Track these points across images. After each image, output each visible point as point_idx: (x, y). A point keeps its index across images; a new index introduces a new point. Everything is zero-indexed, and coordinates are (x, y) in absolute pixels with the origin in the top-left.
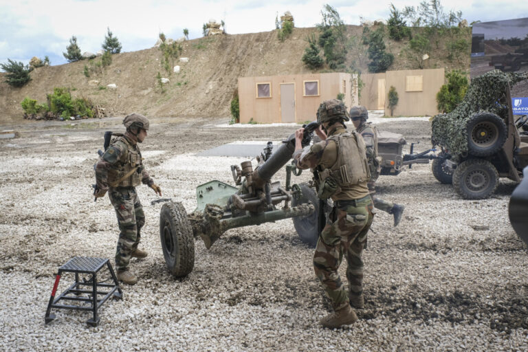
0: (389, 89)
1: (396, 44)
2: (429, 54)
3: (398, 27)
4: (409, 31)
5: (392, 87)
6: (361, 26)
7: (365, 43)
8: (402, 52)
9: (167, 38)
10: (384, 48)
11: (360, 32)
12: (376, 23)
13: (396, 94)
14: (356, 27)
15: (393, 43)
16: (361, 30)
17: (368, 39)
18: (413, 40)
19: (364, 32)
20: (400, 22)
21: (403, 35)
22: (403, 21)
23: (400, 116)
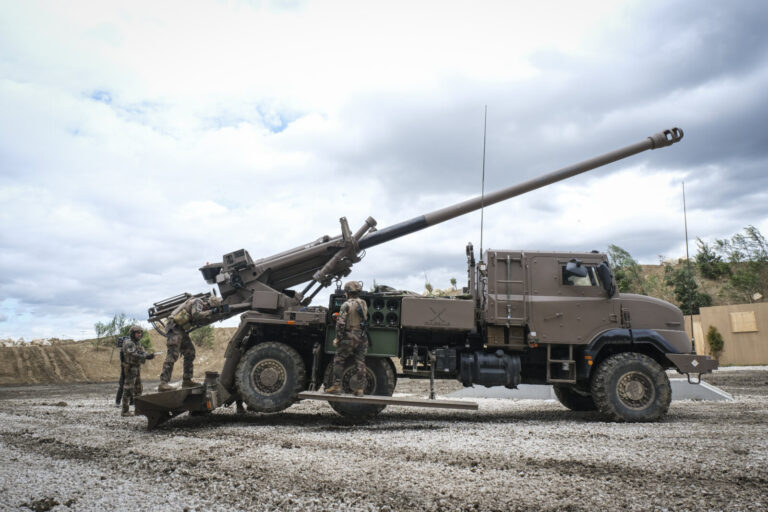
0: (707, 330)
1: (712, 282)
2: (761, 293)
3: (712, 264)
4: (727, 267)
5: (711, 327)
6: (662, 265)
7: (670, 284)
8: (722, 292)
9: (435, 289)
10: (696, 287)
11: (661, 272)
12: (680, 261)
13: (719, 336)
14: (656, 267)
15: (707, 282)
16: (663, 270)
17: (673, 278)
18: (735, 276)
19: (667, 271)
20: (713, 257)
21: (719, 273)
22: (717, 256)
23: (730, 365)
